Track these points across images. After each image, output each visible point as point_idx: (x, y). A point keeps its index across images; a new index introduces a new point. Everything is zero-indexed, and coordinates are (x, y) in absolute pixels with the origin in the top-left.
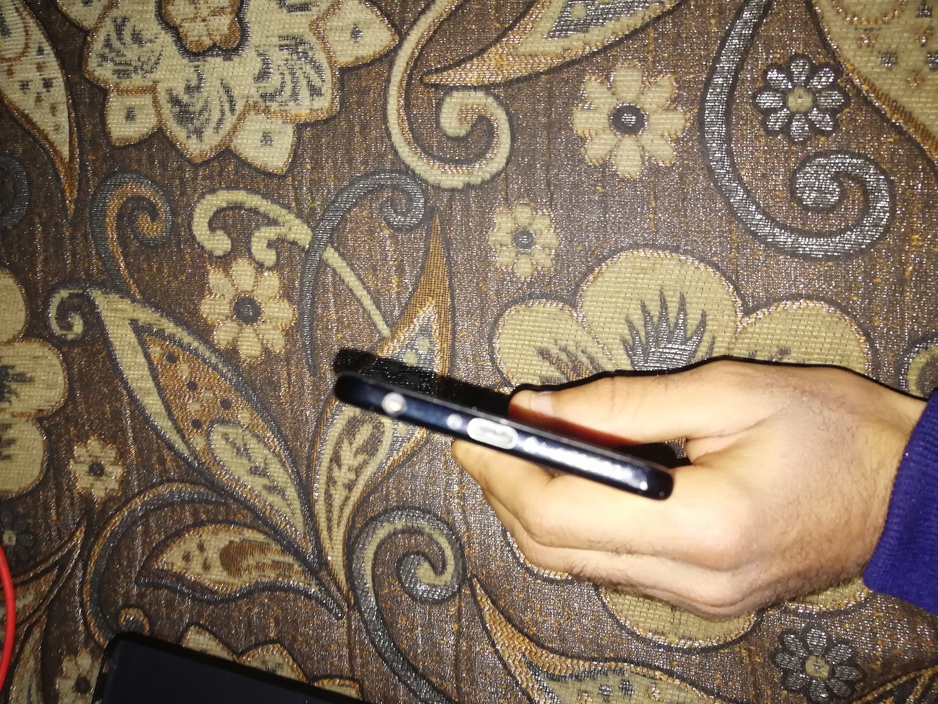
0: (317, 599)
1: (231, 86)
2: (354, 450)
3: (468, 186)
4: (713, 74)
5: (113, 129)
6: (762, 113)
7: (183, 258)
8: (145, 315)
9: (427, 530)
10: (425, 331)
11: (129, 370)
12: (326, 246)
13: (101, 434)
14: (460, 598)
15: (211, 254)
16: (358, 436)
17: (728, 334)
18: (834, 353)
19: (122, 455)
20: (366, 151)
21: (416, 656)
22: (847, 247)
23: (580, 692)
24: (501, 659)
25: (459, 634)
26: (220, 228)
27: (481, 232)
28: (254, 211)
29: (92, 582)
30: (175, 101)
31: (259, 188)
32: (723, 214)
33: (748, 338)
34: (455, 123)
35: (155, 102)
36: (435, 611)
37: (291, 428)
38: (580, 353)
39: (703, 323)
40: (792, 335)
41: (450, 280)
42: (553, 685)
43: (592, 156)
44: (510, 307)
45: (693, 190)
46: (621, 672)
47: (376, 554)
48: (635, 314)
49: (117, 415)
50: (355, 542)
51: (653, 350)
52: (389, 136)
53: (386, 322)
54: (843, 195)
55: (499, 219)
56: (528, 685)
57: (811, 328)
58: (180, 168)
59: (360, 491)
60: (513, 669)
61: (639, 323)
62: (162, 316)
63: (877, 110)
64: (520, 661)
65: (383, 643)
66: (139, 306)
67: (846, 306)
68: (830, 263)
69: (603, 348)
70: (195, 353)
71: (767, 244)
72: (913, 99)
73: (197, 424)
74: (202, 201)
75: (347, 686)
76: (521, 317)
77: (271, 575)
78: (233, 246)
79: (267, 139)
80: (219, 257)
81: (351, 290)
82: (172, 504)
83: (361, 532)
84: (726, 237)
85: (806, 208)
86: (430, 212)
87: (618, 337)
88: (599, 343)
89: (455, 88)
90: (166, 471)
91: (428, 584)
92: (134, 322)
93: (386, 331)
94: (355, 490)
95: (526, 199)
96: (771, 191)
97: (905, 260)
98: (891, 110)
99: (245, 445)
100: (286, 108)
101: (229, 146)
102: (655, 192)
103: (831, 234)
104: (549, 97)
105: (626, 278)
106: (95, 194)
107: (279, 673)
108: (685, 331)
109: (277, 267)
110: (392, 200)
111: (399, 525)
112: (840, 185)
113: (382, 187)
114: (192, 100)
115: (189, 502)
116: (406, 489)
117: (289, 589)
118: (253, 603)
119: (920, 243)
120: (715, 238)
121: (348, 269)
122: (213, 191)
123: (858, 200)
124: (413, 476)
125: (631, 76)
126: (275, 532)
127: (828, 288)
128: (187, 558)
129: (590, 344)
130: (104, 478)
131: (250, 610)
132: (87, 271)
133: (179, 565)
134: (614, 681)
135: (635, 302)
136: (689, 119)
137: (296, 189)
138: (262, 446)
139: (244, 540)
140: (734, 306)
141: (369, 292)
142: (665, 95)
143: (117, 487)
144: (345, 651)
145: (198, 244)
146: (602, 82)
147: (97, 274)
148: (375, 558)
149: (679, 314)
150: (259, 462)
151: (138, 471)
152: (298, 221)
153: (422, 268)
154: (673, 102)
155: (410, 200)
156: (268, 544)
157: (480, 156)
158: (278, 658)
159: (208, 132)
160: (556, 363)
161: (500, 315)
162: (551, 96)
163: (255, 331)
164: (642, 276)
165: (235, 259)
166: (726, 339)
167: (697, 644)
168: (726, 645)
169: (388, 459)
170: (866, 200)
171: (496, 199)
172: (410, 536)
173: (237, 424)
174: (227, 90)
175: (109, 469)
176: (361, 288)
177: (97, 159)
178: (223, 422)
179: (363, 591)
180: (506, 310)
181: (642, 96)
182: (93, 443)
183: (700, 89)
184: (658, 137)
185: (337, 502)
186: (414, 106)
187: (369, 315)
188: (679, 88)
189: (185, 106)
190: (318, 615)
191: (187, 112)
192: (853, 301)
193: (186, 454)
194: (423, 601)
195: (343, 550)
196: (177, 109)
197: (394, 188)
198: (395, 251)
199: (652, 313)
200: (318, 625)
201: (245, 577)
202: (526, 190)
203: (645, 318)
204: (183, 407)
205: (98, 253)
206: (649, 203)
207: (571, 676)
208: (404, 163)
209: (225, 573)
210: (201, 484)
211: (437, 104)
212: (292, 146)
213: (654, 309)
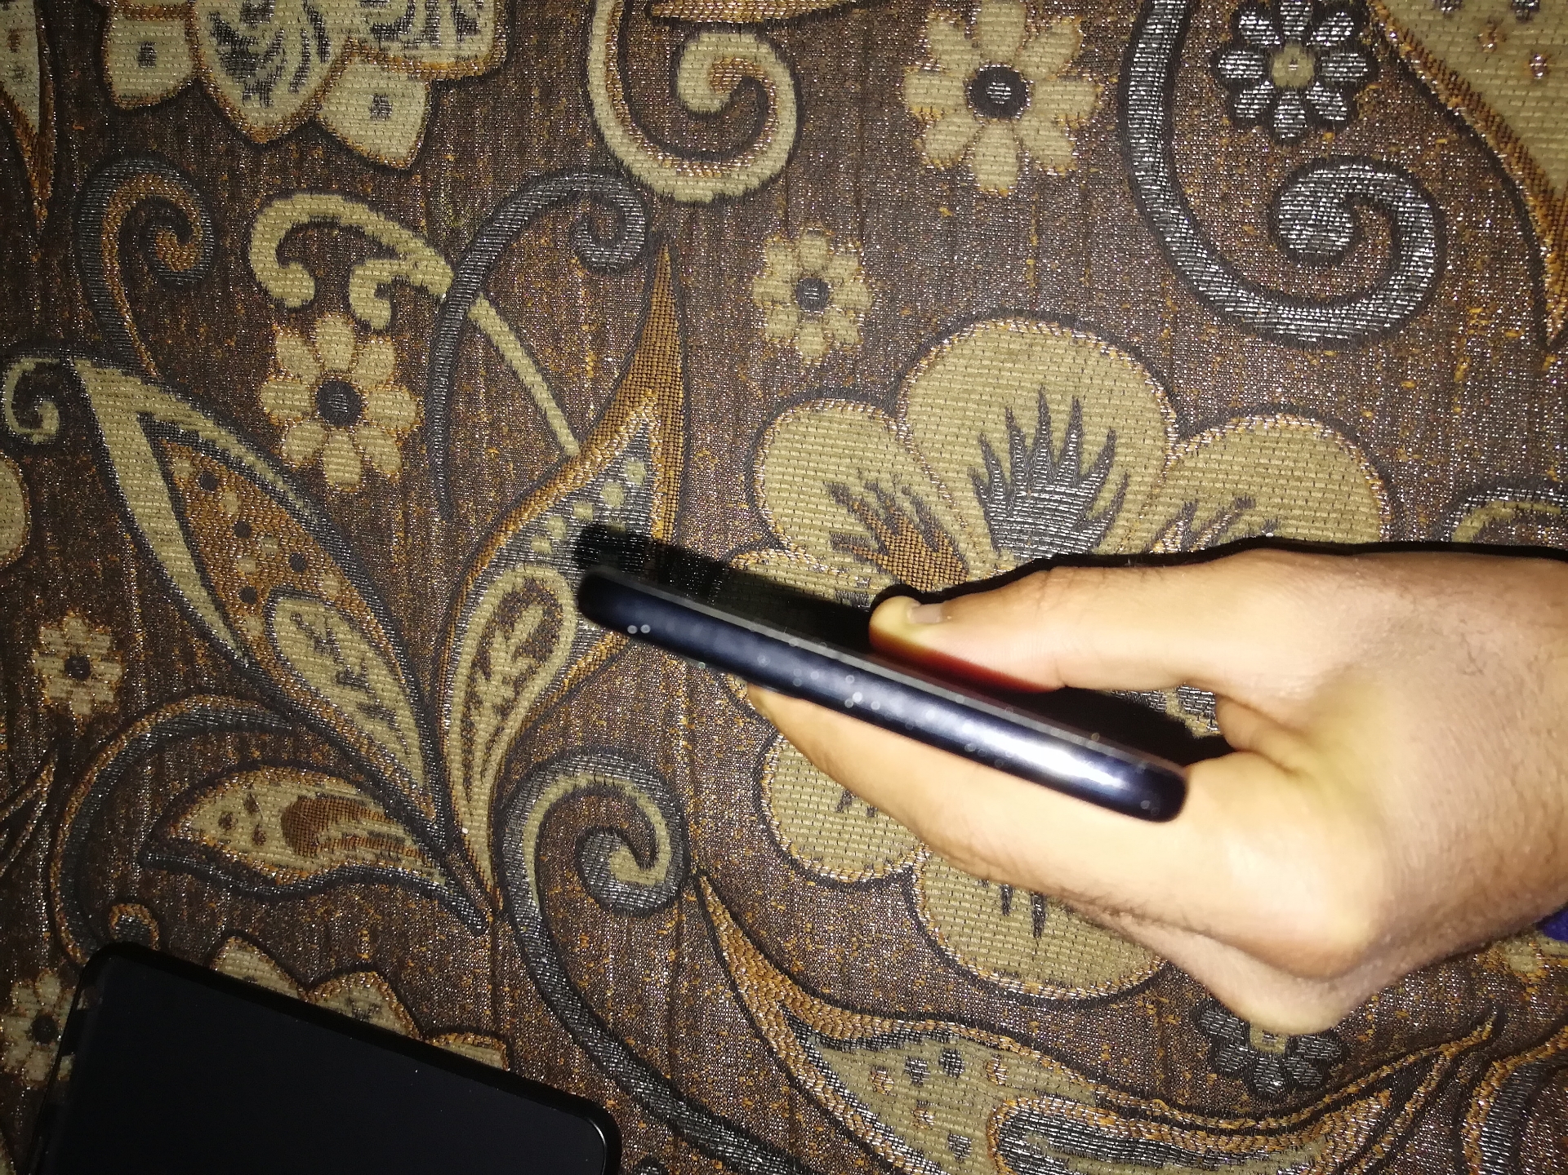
0: (441, 898)
1: (322, 10)
2: (513, 649)
3: (722, 199)
4: (1147, 16)
5: (116, 79)
6: (1227, 87)
7: (232, 310)
8: (165, 406)
9: (629, 789)
10: (639, 448)
11: (136, 499)
12: (475, 295)
13: (85, 608)
14: (680, 908)
15: (280, 304)
16: (519, 626)
17: (1151, 471)
18: (1329, 507)
19: (122, 643)
20: (549, 133)
21: (603, 1002)
22: (1360, 324)
23: (876, 1069)
24: (745, 1010)
25: (677, 968)
26: (295, 260)
27: (741, 278)
28: (356, 231)
29: (66, 857)
30: (224, 33)
31: (364, 190)
32: (1153, 263)
33: (1184, 477)
34: (703, 89)
35: (190, 33)
36: (637, 927)
37: (407, 607)
38: (899, 494)
39: (1109, 451)
40: (1259, 474)
41: (685, 359)
42: (829, 1056)
43: (934, 154)
44: (785, 411)
45: (1102, 219)
46: (944, 1036)
47: (542, 826)
48: (996, 430)
49: (114, 576)
50: (507, 806)
51: (1024, 494)
52: (590, 107)
53: (573, 430)
54: (1357, 236)
55: (772, 257)
56: (788, 1055)
57: (1292, 464)
58: (230, 151)
59: (520, 718)
60: (765, 1028)
61: (1001, 448)
62: (193, 408)
63: (1424, 89)
64: (776, 1015)
65: (549, 976)
66: (156, 389)
67: (1353, 429)
68: (1330, 353)
69: (938, 487)
70: (250, 474)
71: (1225, 317)
72: (1486, 71)
73: (249, 596)
74: (266, 210)
75: (487, 1046)
76: (802, 429)
77: (367, 855)
78: (317, 291)
79: (380, 106)
80: (295, 310)
81: (515, 373)
82: (202, 731)
83: (519, 789)
84: (1155, 303)
85: (1294, 255)
86: (654, 242)
87: (965, 469)
88: (931, 479)
89: (706, 27)
90: (196, 675)
91: (628, 883)
92: (145, 417)
93: (572, 446)
94: (512, 716)
95: (820, 224)
96: (1234, 224)
97: (1457, 350)
98: (1447, 88)
99: (329, 634)
100: (414, 52)
101: (315, 116)
102: (1038, 221)
103: (1333, 302)
104: (865, 48)
105: (984, 367)
106: (83, 193)
107: (374, 1021)
108: (1079, 463)
109: (392, 330)
110: (590, 219)
111: (583, 780)
112: (1354, 217)
113: (574, 197)
114: (253, 33)
115: (230, 729)
116: (600, 718)
117: (395, 880)
118: (334, 903)
119: (1484, 323)
120: (1137, 304)
121: (512, 338)
122: (286, 194)
123: (1383, 242)
124: (611, 697)
125: (1007, 15)
126: (375, 784)
127: (1325, 395)
128: (226, 822)
129: (917, 479)
130: (89, 682)
131: (329, 913)
132: (67, 325)
133: (212, 833)
134: (930, 1051)
135: (996, 409)
136: (1103, 94)
137: (427, 196)
138: (357, 636)
139: (323, 795)
140: (1163, 423)
141: (545, 379)
142: (1063, 51)
143: (111, 699)
144: (486, 989)
145: (259, 285)
146: (956, 25)
147: (85, 331)
148: (541, 836)
149: (1068, 434)
150: (352, 662)
151: (148, 673)
152: (429, 252)
153: (637, 339)
154: (1076, 64)
155: (622, 220)
156: (363, 803)
157: (744, 147)
158: (374, 996)
159: (280, 91)
160: (860, 511)
161: (767, 424)
162: (869, 46)
163: (352, 438)
164: (1009, 365)
165: (321, 314)
166: (1146, 479)
167: (1072, 994)
168: (1123, 995)
169: (569, 667)
170: (1396, 246)
171: (766, 221)
172: (600, 801)
173: (318, 598)
174: (315, 18)
175: (99, 667)
176: (532, 370)
177: (88, 130)
178: (294, 594)
179: (519, 888)
180: (778, 415)
181: (1023, 52)
182: (73, 624)
183: (1124, 42)
184: (1048, 124)
185: (482, 735)
186: (633, 56)
187: (544, 417)
188: (1087, 40)
189: (241, 42)
190: (442, 924)
191: (244, 53)
192: (1365, 418)
193: (231, 645)
194: (618, 910)
195: (489, 817)
196: (226, 48)
197: (596, 198)
198: (592, 308)
199: (1024, 430)
200: (441, 940)
201: (324, 859)
202: (819, 207)
203: (1012, 437)
204: (227, 567)
205: (87, 295)
206: (1027, 239)
207: (860, 1041)
208: (613, 156)
209: (289, 851)
210: (253, 698)
211: (673, 54)
212: (423, 120)
213: (1028, 424)
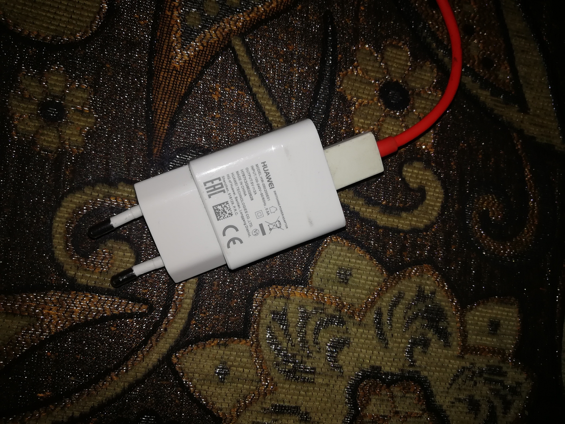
1: (377, 340)
3: (111, 183)
5: (516, 315)
7: (460, 166)
8: (510, 114)
15: (427, 165)
26: (413, 190)
27: (103, 130)
28: (370, 201)
30: (442, 334)
31: (361, 226)
35: (464, 335)
44: (81, 41)
53: (235, 52)
55: (80, 140)
58: (448, 262)
62: (492, 110)
66: (515, 125)
74: (429, 223)
78: (402, 169)
79: (344, 277)
81: (271, 95)
89: (111, 293)
93: (237, 43)
95: (43, 156)
100: (316, 306)
101: (389, 276)
106: (546, 250)
114: (423, 331)
121: (270, 118)
122: (415, 231)
141: (250, 89)
145: (439, 179)
153: (182, 102)
159: (410, 295)
163: (389, 73)
174: (382, 337)
176: (259, 95)
180: (86, 39)
186: (164, 282)
189: (432, 327)
191: (431, 320)
196: (442, 325)
